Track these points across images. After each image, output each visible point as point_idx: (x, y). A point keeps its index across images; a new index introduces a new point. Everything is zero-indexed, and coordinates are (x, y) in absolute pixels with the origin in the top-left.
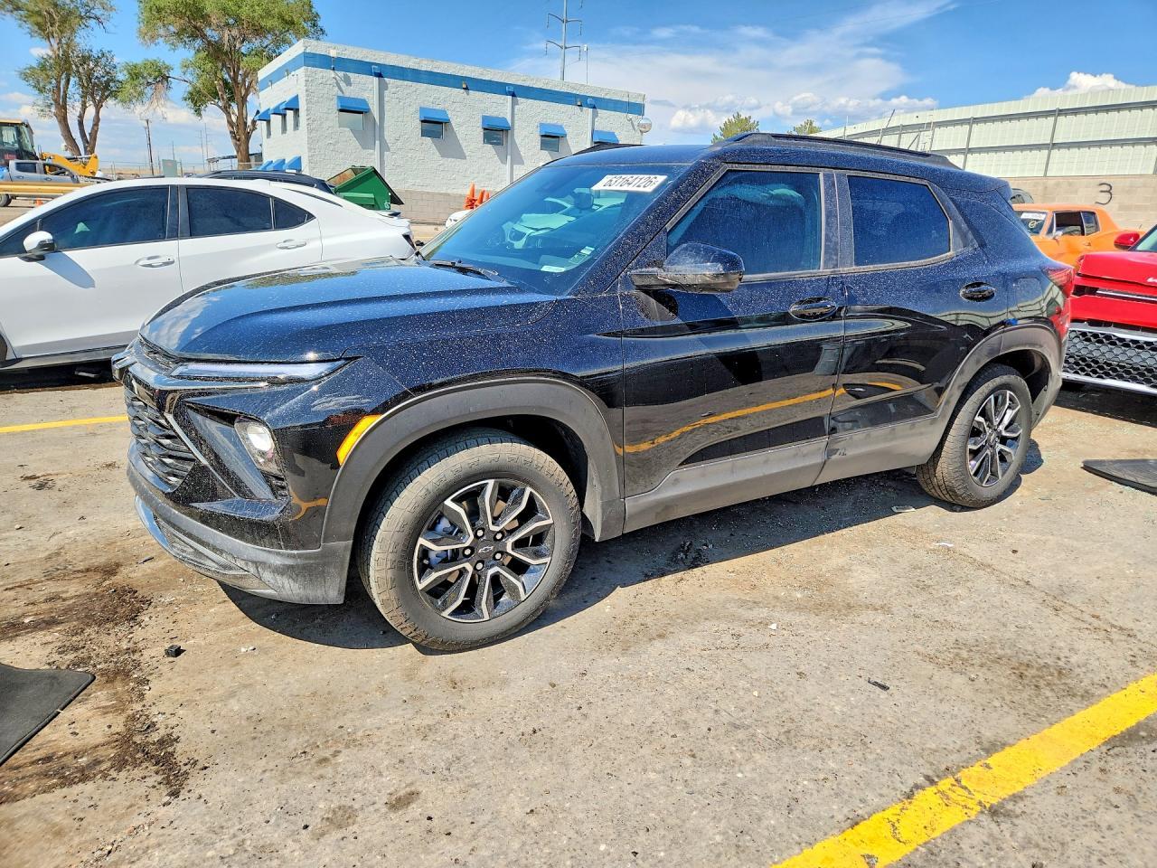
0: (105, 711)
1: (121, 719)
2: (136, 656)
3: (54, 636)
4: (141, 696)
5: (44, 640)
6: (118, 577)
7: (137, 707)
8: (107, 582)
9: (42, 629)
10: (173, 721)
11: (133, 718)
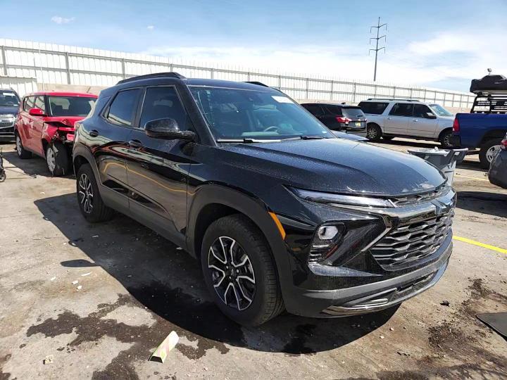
0: (483, 305)
1: (480, 300)
2: (458, 313)
3: (483, 344)
4: (468, 301)
5: (488, 345)
6: (427, 354)
7: (472, 300)
8: (435, 355)
9: (486, 351)
10: (467, 291)
11: (476, 298)
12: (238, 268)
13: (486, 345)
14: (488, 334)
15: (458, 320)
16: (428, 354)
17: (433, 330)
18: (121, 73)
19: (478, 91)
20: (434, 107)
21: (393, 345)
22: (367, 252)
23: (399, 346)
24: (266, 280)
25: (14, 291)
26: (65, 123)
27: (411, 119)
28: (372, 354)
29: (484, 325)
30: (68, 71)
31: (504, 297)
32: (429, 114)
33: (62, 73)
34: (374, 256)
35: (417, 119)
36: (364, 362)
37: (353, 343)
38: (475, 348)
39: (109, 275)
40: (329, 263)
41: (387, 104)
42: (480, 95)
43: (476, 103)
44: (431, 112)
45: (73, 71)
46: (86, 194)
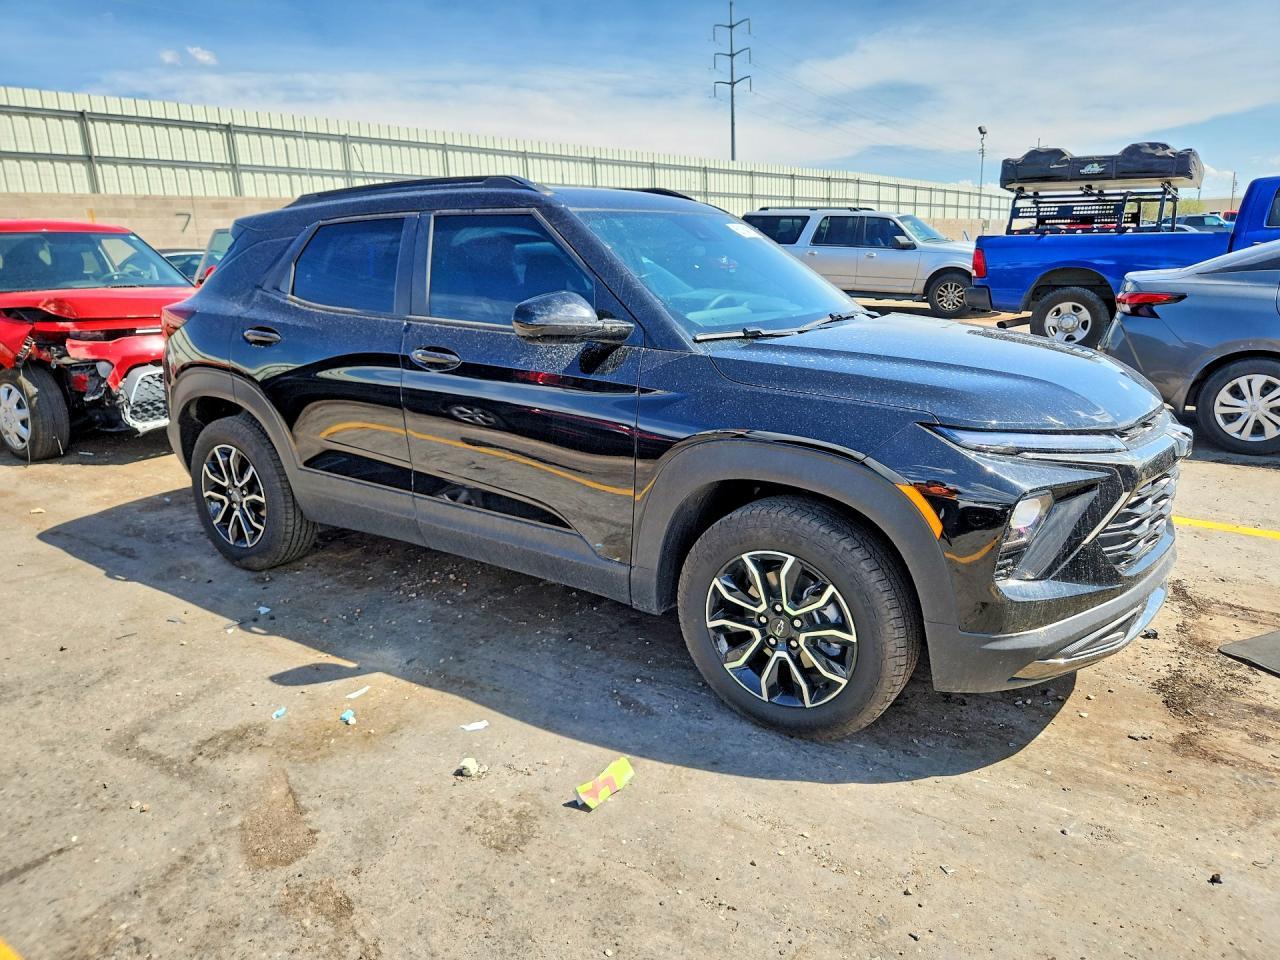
12: (796, 617)
13: (1259, 696)
14: (1252, 677)
15: (1189, 662)
16: (1180, 729)
17: (1161, 687)
18: (79, 151)
19: (1015, 186)
20: (908, 223)
21: (1113, 725)
22: (1094, 542)
23: (1125, 725)
24: (889, 630)
25: (201, 761)
26: (51, 309)
27: (862, 253)
28: (1087, 749)
29: (1236, 662)
30: (89, 159)
31: (1237, 607)
32: (901, 239)
33: (74, 165)
34: (1105, 549)
35: (875, 252)
36: (1083, 765)
37: (1041, 736)
38: (1249, 706)
39: (416, 688)
40: (1029, 577)
41: (806, 219)
42: (1020, 194)
43: (1015, 213)
44: (902, 233)
45: (103, 160)
46: (229, 496)
